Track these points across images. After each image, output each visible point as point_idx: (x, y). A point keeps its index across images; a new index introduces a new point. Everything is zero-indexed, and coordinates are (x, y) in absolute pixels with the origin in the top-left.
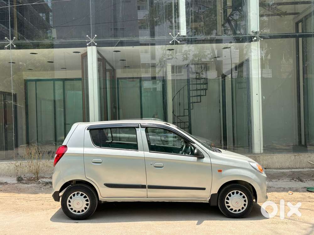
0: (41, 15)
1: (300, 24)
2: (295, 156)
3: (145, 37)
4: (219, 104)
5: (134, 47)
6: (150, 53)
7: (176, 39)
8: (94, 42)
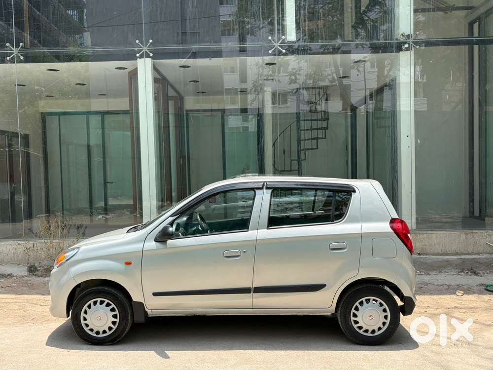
0: (70, 12)
1: (476, 26)
2: (466, 234)
3: (230, 44)
4: (346, 151)
5: (212, 59)
6: (238, 73)
7: (279, 46)
8: (147, 51)
